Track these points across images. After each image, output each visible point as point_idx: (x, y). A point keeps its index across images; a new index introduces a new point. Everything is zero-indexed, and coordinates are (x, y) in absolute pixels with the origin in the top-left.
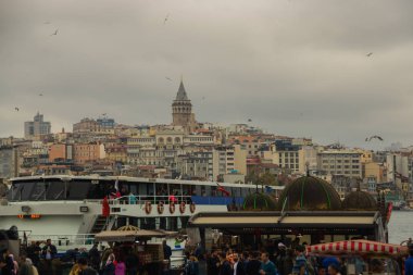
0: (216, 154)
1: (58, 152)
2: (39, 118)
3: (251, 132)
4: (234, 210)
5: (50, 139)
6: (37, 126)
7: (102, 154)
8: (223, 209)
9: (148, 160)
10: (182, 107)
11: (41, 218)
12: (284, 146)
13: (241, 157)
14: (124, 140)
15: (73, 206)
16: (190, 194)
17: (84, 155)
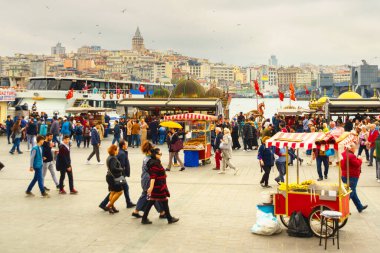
0: (155, 66)
1: (68, 64)
2: (59, 45)
3: (176, 55)
4: (148, 97)
5: (64, 57)
6: (58, 49)
7: (93, 65)
8: (142, 96)
9: (117, 69)
10: (138, 41)
11: (44, 99)
12: (193, 63)
13: (169, 69)
14: (105, 58)
15: (63, 93)
16: (131, 88)
17: (82, 66)
